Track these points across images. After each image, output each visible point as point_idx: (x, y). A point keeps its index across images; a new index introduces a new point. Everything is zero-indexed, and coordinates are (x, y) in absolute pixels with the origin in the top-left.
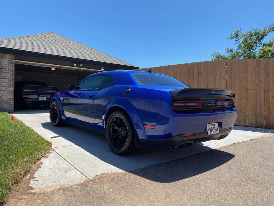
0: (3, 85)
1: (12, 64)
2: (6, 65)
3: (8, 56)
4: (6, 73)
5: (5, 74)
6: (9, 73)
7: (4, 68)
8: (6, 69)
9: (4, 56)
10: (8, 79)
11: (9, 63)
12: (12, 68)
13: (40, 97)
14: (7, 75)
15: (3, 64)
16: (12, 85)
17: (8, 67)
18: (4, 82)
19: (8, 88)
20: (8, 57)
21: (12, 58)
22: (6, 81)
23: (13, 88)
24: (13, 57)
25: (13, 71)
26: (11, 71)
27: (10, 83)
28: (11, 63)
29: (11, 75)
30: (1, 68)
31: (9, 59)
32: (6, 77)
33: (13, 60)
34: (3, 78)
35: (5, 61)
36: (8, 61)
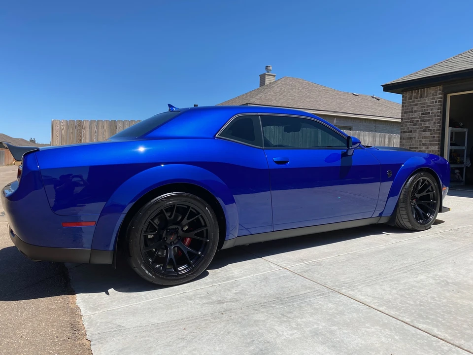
0: (424, 142)
2: (429, 106)
3: (432, 91)
4: (429, 120)
5: (427, 124)
6: (432, 120)
7: (426, 114)
8: (429, 113)
9: (427, 92)
10: (431, 130)
11: (433, 102)
12: (437, 111)
14: (429, 124)
15: (424, 107)
16: (436, 141)
17: (432, 109)
18: (425, 137)
19: (430, 147)
20: (432, 92)
21: (439, 92)
22: (428, 134)
23: (437, 147)
24: (440, 90)
25: (438, 116)
26: (435, 116)
27: (434, 137)
28: (436, 102)
29: (435, 123)
30: (422, 114)
31: (433, 95)
32: (428, 127)
33: (440, 96)
34: (424, 131)
35: (427, 101)
36: (432, 99)
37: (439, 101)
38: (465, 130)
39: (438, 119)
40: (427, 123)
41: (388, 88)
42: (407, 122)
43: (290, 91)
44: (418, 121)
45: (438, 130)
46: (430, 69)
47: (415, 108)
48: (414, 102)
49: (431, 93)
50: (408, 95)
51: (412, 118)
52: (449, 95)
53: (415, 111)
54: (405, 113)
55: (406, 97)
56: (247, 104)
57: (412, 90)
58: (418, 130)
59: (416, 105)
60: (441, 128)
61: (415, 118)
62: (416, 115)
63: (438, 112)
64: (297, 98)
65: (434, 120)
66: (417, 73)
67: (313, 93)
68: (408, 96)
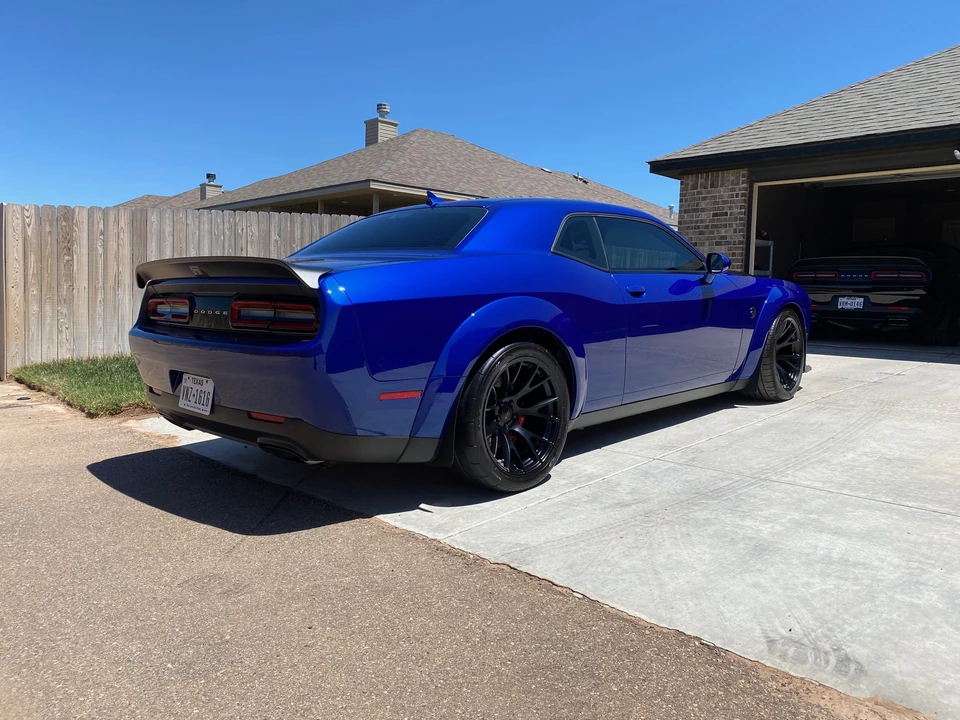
1: (739, 198)
2: (727, 202)
3: (730, 176)
4: (725, 226)
5: (723, 232)
6: (731, 225)
7: (721, 215)
8: (726, 214)
9: (723, 177)
10: (729, 243)
11: (732, 196)
12: (739, 211)
13: (844, 296)
14: (726, 232)
15: (717, 203)
16: (738, 261)
17: (731, 208)
20: (732, 178)
21: (741, 179)
22: (724, 248)
24: (743, 176)
25: (741, 219)
26: (736, 219)
27: (734, 254)
28: (737, 195)
29: (735, 231)
30: (714, 215)
31: (732, 184)
32: (723, 237)
33: (744, 185)
34: (718, 244)
35: (723, 192)
36: (731, 191)
37: (743, 195)
38: (770, 243)
39: (741, 225)
40: (724, 230)
41: (658, 167)
42: (688, 228)
43: (438, 158)
44: (707, 227)
45: (740, 242)
46: (726, 139)
47: (703, 205)
48: (699, 193)
49: (728, 181)
50: (690, 180)
51: (697, 222)
52: (757, 185)
53: (703, 210)
54: (686, 211)
55: (687, 185)
56: (368, 181)
57: (697, 174)
58: (707, 243)
59: (704, 199)
60: (745, 240)
61: (702, 221)
62: (703, 216)
63: (740, 213)
64: (454, 173)
65: (734, 226)
66: (704, 144)
67: (480, 166)
68: (691, 183)
